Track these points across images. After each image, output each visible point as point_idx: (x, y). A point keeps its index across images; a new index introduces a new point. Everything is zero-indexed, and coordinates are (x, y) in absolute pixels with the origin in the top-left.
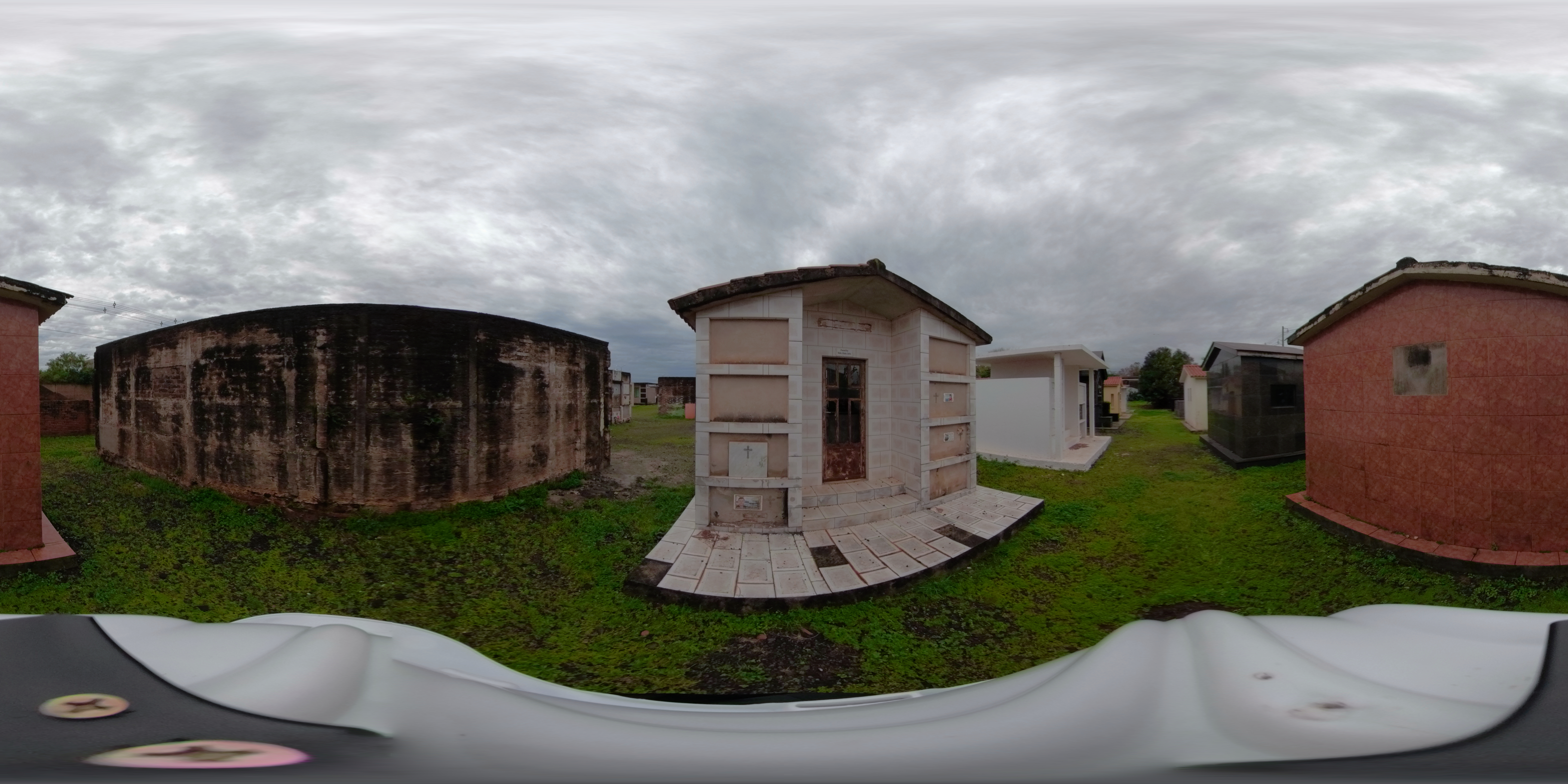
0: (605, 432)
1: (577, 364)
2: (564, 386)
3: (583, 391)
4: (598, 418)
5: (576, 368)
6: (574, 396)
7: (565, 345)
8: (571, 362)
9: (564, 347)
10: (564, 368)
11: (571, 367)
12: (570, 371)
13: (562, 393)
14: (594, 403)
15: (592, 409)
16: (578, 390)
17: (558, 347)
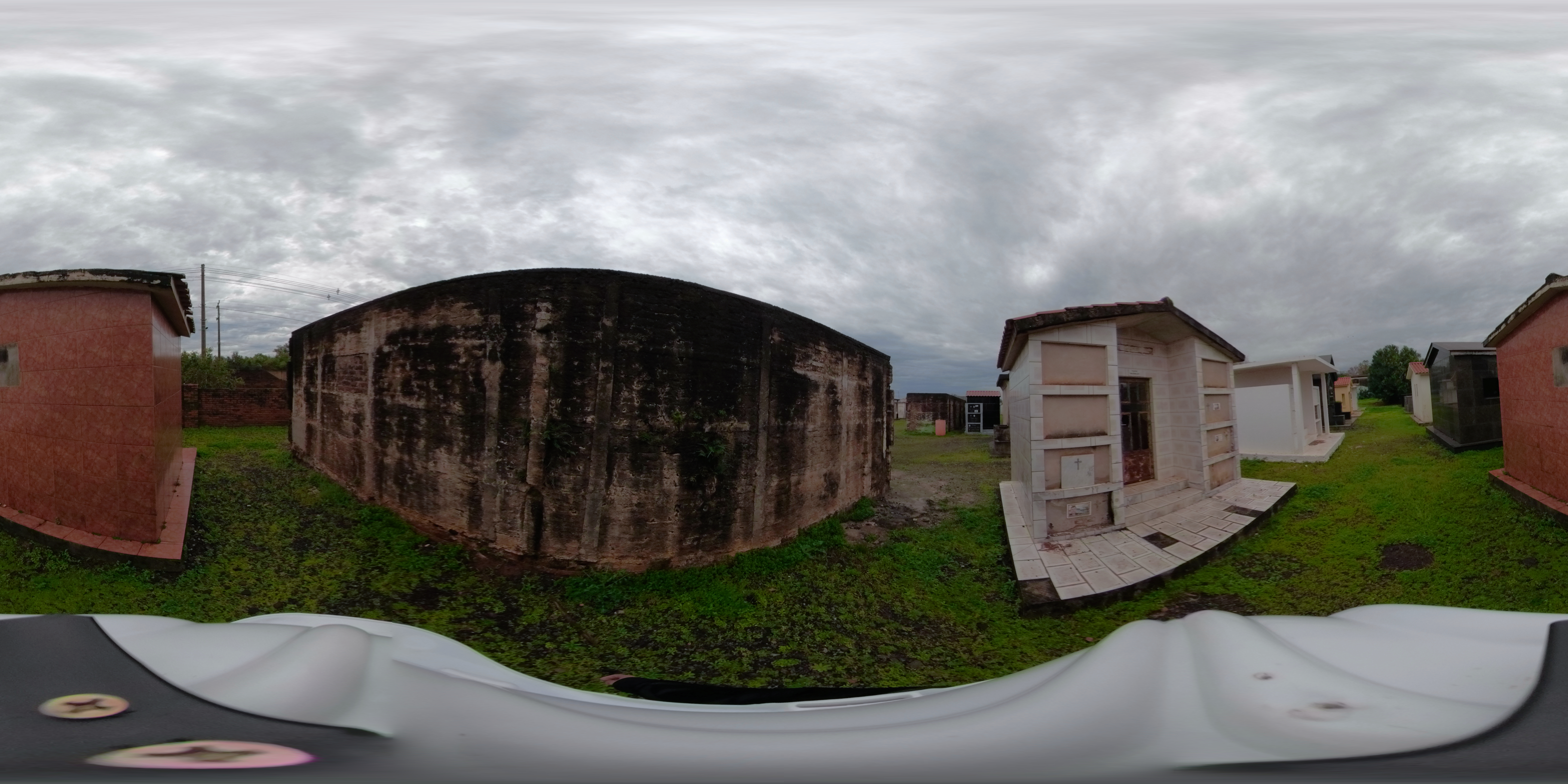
0: (887, 453)
1: (865, 379)
2: (854, 402)
3: (870, 408)
4: (881, 438)
5: (865, 384)
6: (863, 415)
7: (856, 357)
8: (861, 376)
9: (855, 359)
10: (855, 383)
11: (860, 382)
12: (860, 386)
13: (852, 411)
14: (879, 422)
15: (877, 427)
16: (868, 408)
17: (850, 358)
